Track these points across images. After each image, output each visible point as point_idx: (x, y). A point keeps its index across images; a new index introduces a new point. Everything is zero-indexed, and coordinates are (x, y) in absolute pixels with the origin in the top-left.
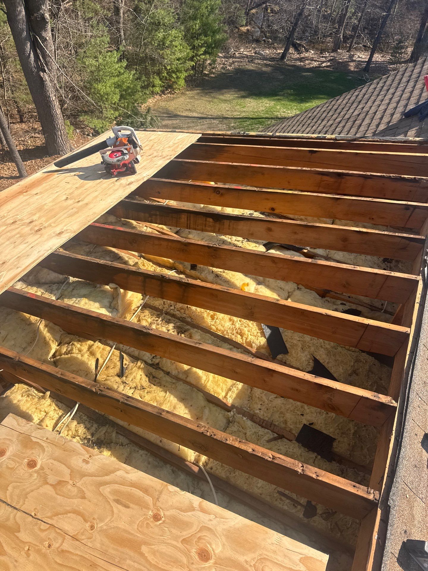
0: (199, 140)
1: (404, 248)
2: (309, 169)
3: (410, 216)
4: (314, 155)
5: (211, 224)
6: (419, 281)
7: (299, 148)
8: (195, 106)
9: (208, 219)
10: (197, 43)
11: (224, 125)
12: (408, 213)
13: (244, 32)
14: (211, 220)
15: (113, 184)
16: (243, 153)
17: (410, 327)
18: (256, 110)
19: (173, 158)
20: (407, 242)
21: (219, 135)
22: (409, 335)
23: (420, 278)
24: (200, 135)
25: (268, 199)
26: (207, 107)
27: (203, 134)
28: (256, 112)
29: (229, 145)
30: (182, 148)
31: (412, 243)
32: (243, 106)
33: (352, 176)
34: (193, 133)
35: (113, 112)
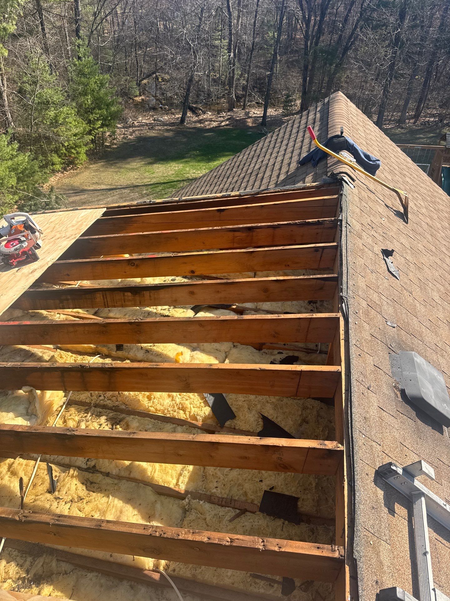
0: (105, 214)
1: (321, 289)
2: (220, 228)
3: (321, 256)
4: (222, 213)
5: (130, 298)
6: (339, 318)
7: (207, 209)
8: (102, 178)
9: (126, 294)
10: (91, 117)
11: (137, 194)
12: (319, 253)
13: (139, 102)
14: (129, 294)
15: (14, 275)
16: (153, 221)
17: (340, 365)
18: (165, 175)
19: (78, 237)
20: (323, 282)
21: (125, 206)
22: (340, 373)
23: (340, 315)
24: (105, 210)
25: (185, 263)
26: (115, 177)
27: (107, 208)
28: (166, 176)
29: (136, 215)
30: (86, 225)
31: (327, 282)
32: (152, 172)
33: (262, 228)
34: (96, 208)
35: (12, 197)
